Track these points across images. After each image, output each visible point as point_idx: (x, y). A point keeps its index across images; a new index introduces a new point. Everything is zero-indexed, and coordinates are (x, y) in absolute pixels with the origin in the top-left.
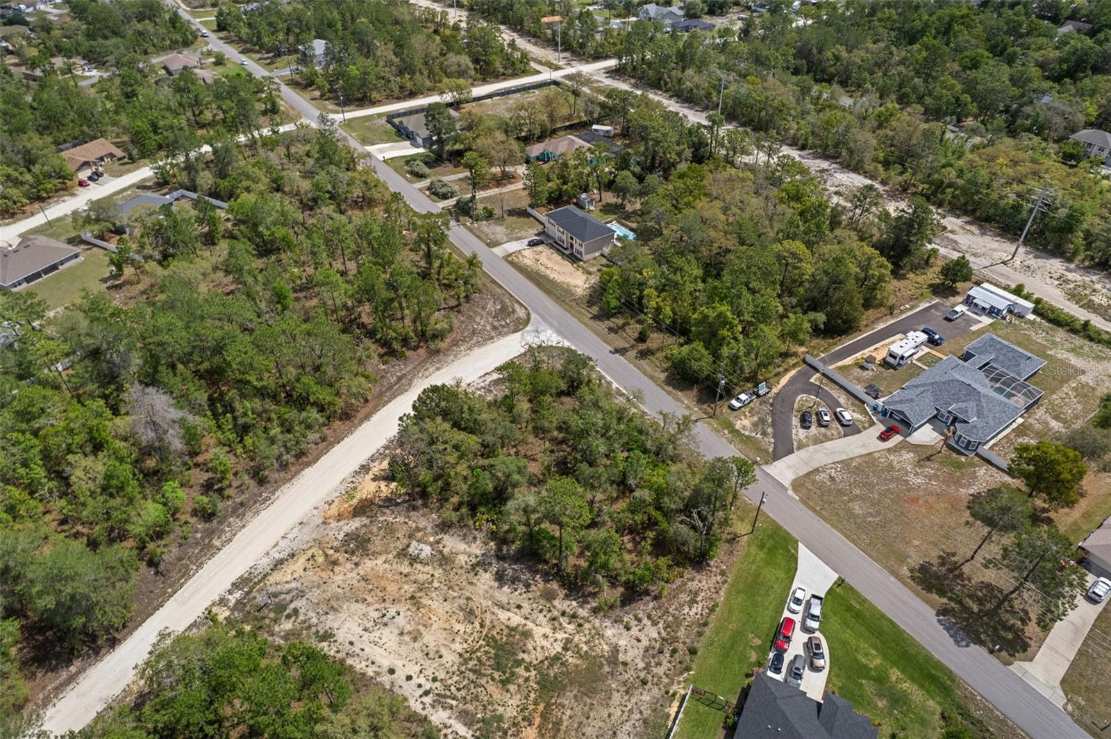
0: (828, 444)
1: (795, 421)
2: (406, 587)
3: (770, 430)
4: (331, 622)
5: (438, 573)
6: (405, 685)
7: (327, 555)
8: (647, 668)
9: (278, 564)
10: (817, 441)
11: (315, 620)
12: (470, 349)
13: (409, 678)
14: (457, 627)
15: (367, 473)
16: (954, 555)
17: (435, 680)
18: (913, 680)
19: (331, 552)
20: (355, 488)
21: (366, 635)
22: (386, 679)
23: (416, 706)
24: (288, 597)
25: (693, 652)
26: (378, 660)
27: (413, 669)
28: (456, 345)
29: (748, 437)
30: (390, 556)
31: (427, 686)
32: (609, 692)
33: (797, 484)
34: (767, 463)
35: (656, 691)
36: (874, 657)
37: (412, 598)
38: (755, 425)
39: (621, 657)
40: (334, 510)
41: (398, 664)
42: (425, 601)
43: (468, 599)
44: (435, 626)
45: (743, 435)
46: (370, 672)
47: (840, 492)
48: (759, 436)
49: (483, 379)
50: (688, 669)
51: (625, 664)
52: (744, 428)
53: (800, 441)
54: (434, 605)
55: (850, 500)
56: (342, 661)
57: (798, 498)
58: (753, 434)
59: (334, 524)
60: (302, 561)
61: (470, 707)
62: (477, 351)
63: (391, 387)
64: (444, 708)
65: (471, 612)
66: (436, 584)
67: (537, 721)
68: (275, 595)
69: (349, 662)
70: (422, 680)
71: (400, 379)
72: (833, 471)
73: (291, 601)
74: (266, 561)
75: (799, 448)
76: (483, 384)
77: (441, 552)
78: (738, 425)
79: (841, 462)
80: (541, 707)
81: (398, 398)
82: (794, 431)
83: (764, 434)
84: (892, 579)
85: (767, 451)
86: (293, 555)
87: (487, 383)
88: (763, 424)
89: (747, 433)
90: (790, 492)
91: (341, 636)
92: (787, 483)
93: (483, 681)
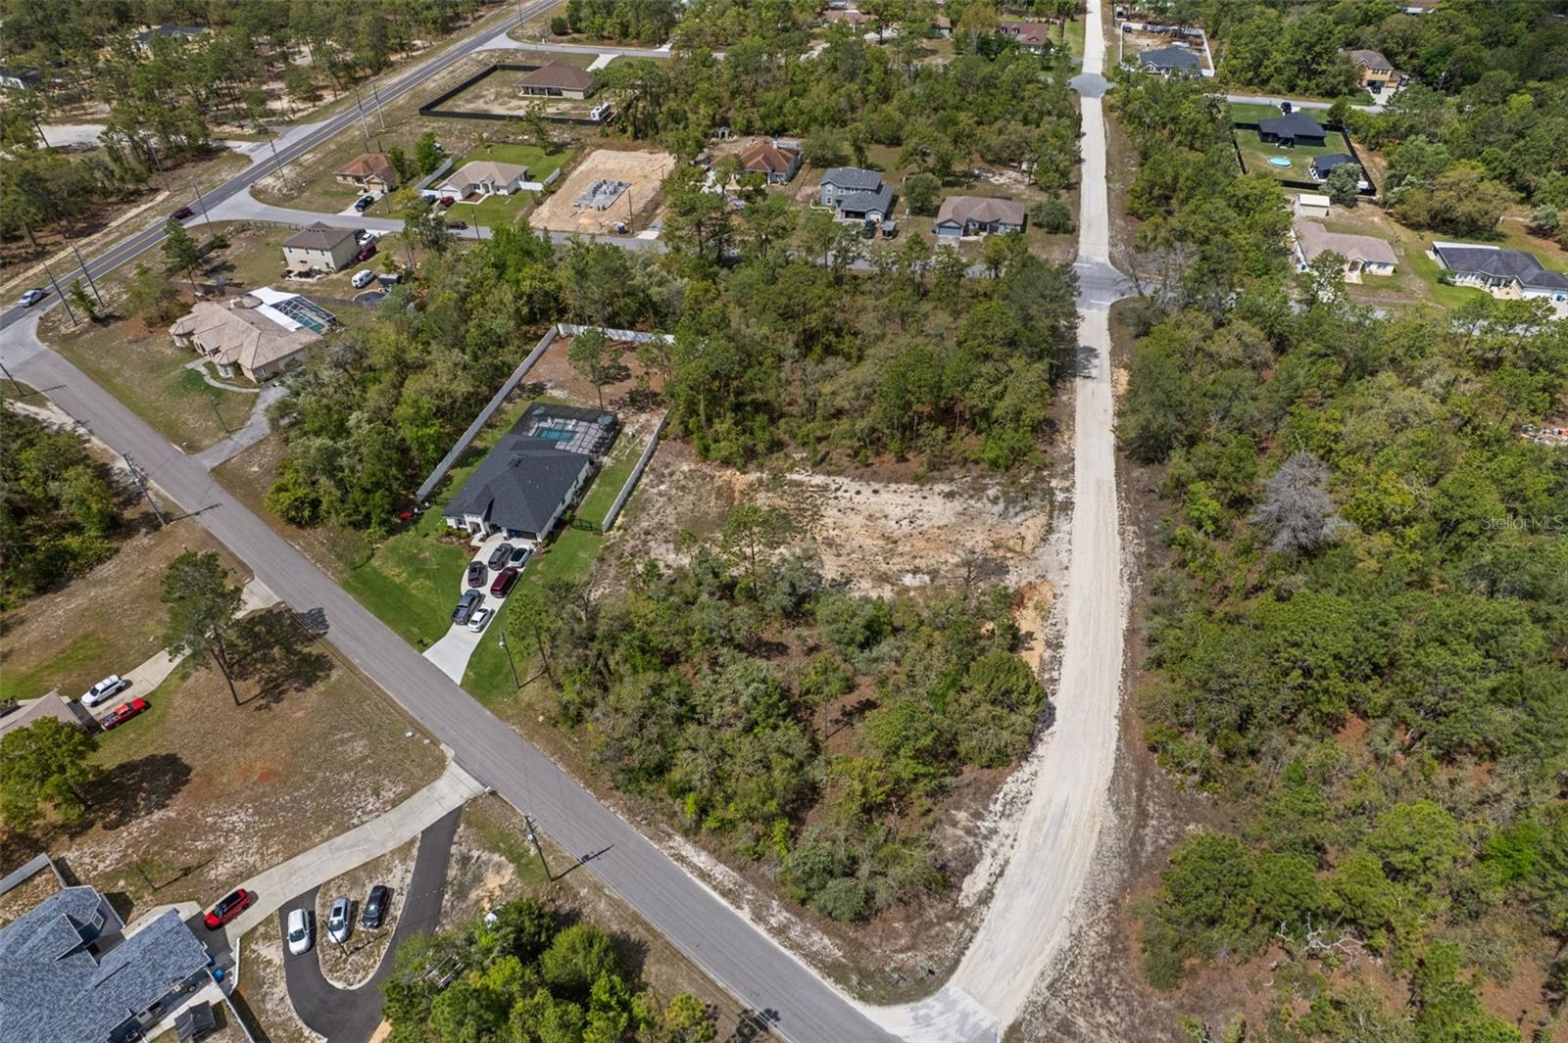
0: (356, 861)
1: (398, 906)
2: (907, 549)
3: (453, 872)
4: (957, 505)
5: (884, 567)
6: (858, 488)
7: (1010, 550)
8: (645, 543)
9: (1050, 529)
10: (371, 867)
11: (972, 502)
12: (1077, 938)
13: (858, 493)
14: (837, 532)
15: (1047, 641)
16: (259, 708)
17: (836, 498)
18: (385, 578)
19: (1009, 555)
20: (1044, 618)
21: (917, 507)
22: (876, 486)
23: (839, 480)
24: (1012, 511)
25: (602, 560)
26: (894, 496)
27: (857, 499)
28: (1111, 939)
29: (495, 849)
30: (944, 567)
31: (839, 493)
32: (678, 521)
33: (437, 768)
34: (475, 800)
35: (636, 529)
36: (417, 588)
37: (895, 542)
38: (478, 879)
39: (671, 546)
40: (1045, 589)
41: (874, 498)
42: (881, 543)
43: (839, 555)
44: (858, 527)
45: (502, 852)
46: (893, 486)
47: (375, 770)
48: (475, 854)
49: (1000, 860)
50: (607, 548)
51: (667, 542)
52: (499, 867)
53: (403, 861)
54: (869, 541)
55: (364, 759)
56: (922, 485)
57: (443, 747)
58: (485, 856)
59: (1032, 578)
60: (1029, 538)
61: (795, 489)
62: (1060, 939)
63: (1141, 788)
64: (817, 486)
65: (830, 545)
66: (880, 558)
67: (737, 494)
68: (1025, 509)
69: (916, 486)
70: (847, 495)
71: (1143, 814)
72: (370, 807)
73: (1006, 508)
74: (1065, 527)
75: (412, 842)
76: (993, 845)
77: (893, 584)
78: (509, 872)
79: (349, 829)
80: (736, 503)
81: (1110, 773)
82: (408, 880)
83: (465, 860)
84: (356, 661)
85: (469, 824)
86: (1043, 540)
87: (987, 852)
88: (461, 884)
89: (496, 857)
90: (450, 753)
91: (939, 500)
92: (453, 768)
93: (793, 506)
